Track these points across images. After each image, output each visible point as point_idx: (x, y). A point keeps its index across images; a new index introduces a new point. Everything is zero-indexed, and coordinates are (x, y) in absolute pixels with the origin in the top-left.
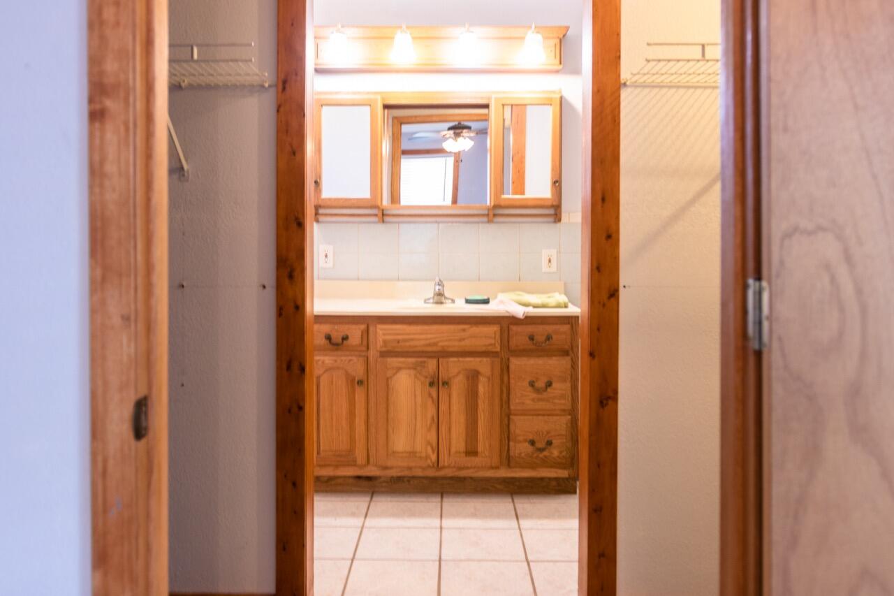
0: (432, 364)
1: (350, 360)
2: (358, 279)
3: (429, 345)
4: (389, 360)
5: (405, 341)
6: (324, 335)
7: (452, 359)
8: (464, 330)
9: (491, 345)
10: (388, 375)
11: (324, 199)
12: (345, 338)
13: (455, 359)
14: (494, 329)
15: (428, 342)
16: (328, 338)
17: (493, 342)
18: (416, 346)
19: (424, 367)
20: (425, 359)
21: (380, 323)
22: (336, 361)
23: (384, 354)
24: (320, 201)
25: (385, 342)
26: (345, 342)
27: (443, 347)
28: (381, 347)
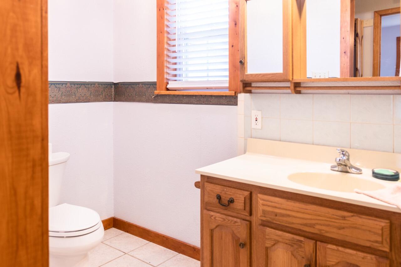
0: (309, 246)
1: (236, 222)
2: (280, 141)
3: (306, 225)
4: (268, 230)
5: (283, 215)
6: (216, 195)
7: (330, 246)
8: (344, 218)
9: (376, 242)
10: (267, 245)
11: (248, 75)
12: (231, 201)
13: (334, 247)
14: (384, 223)
15: (305, 222)
16: (219, 198)
17: (380, 239)
18: (293, 223)
19: (301, 247)
20: (302, 239)
21: (261, 193)
22: (224, 220)
23: (265, 224)
24: (245, 77)
25: (264, 212)
26: (231, 205)
27: (320, 230)
28: (261, 216)
